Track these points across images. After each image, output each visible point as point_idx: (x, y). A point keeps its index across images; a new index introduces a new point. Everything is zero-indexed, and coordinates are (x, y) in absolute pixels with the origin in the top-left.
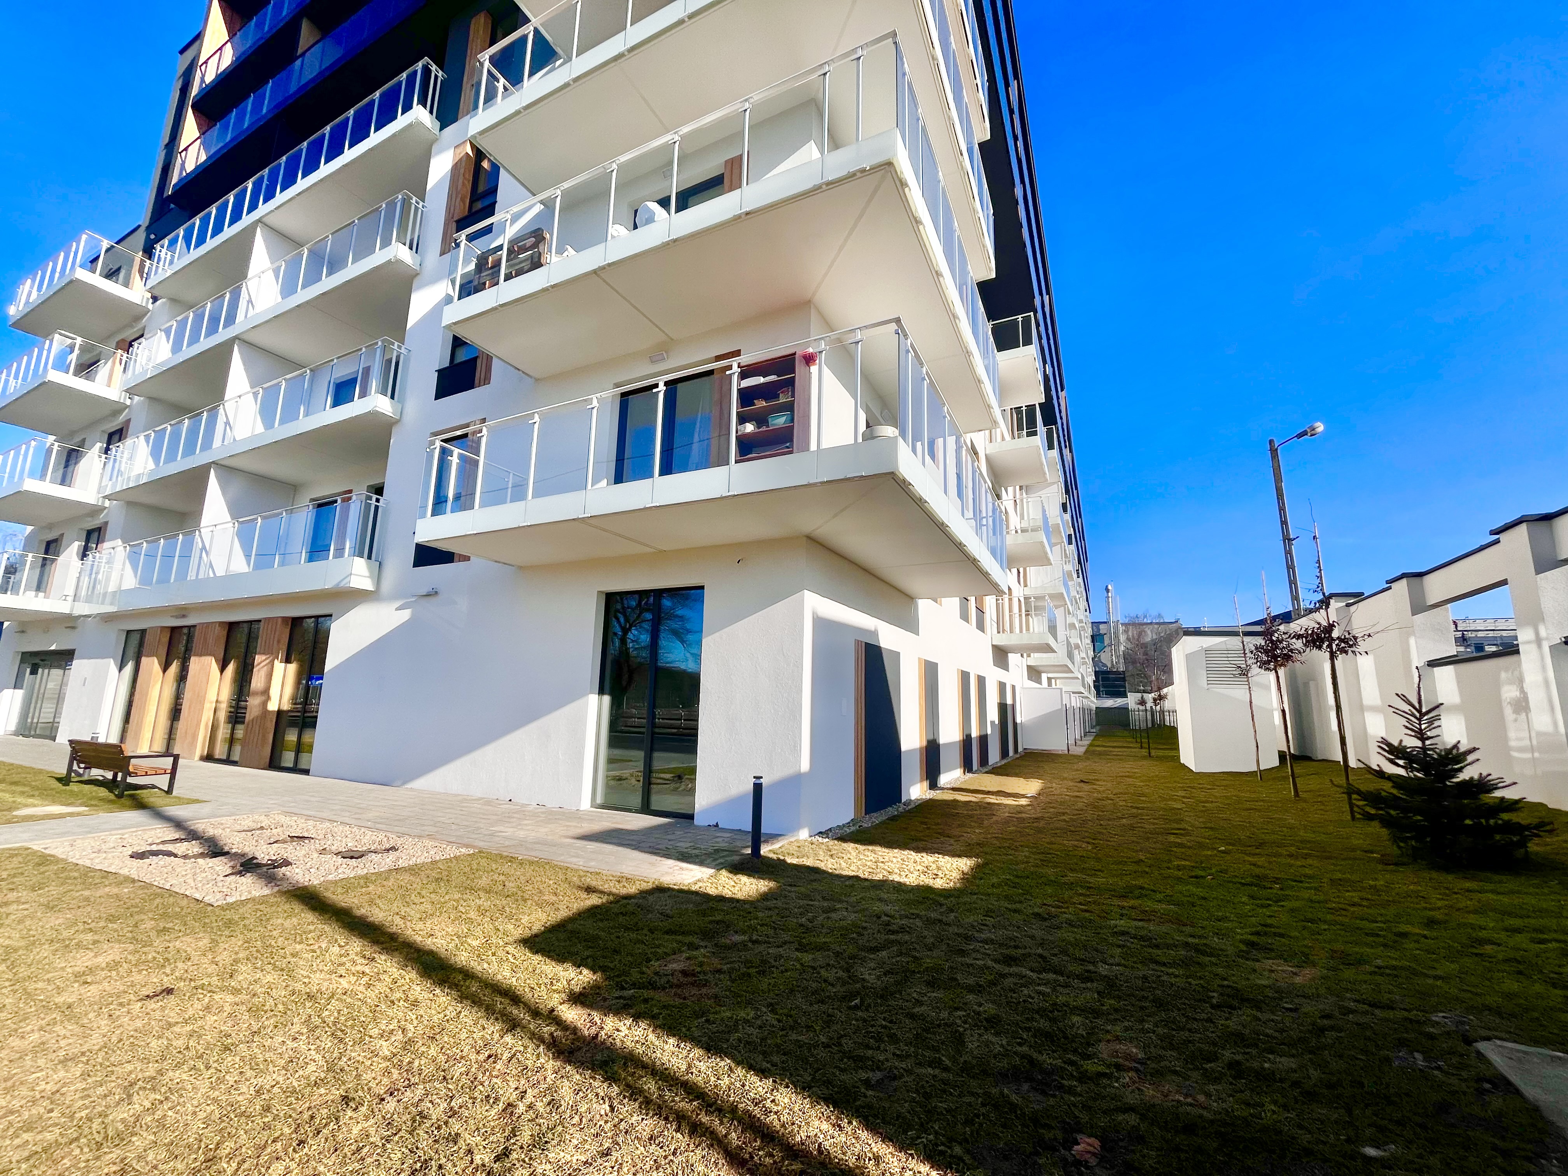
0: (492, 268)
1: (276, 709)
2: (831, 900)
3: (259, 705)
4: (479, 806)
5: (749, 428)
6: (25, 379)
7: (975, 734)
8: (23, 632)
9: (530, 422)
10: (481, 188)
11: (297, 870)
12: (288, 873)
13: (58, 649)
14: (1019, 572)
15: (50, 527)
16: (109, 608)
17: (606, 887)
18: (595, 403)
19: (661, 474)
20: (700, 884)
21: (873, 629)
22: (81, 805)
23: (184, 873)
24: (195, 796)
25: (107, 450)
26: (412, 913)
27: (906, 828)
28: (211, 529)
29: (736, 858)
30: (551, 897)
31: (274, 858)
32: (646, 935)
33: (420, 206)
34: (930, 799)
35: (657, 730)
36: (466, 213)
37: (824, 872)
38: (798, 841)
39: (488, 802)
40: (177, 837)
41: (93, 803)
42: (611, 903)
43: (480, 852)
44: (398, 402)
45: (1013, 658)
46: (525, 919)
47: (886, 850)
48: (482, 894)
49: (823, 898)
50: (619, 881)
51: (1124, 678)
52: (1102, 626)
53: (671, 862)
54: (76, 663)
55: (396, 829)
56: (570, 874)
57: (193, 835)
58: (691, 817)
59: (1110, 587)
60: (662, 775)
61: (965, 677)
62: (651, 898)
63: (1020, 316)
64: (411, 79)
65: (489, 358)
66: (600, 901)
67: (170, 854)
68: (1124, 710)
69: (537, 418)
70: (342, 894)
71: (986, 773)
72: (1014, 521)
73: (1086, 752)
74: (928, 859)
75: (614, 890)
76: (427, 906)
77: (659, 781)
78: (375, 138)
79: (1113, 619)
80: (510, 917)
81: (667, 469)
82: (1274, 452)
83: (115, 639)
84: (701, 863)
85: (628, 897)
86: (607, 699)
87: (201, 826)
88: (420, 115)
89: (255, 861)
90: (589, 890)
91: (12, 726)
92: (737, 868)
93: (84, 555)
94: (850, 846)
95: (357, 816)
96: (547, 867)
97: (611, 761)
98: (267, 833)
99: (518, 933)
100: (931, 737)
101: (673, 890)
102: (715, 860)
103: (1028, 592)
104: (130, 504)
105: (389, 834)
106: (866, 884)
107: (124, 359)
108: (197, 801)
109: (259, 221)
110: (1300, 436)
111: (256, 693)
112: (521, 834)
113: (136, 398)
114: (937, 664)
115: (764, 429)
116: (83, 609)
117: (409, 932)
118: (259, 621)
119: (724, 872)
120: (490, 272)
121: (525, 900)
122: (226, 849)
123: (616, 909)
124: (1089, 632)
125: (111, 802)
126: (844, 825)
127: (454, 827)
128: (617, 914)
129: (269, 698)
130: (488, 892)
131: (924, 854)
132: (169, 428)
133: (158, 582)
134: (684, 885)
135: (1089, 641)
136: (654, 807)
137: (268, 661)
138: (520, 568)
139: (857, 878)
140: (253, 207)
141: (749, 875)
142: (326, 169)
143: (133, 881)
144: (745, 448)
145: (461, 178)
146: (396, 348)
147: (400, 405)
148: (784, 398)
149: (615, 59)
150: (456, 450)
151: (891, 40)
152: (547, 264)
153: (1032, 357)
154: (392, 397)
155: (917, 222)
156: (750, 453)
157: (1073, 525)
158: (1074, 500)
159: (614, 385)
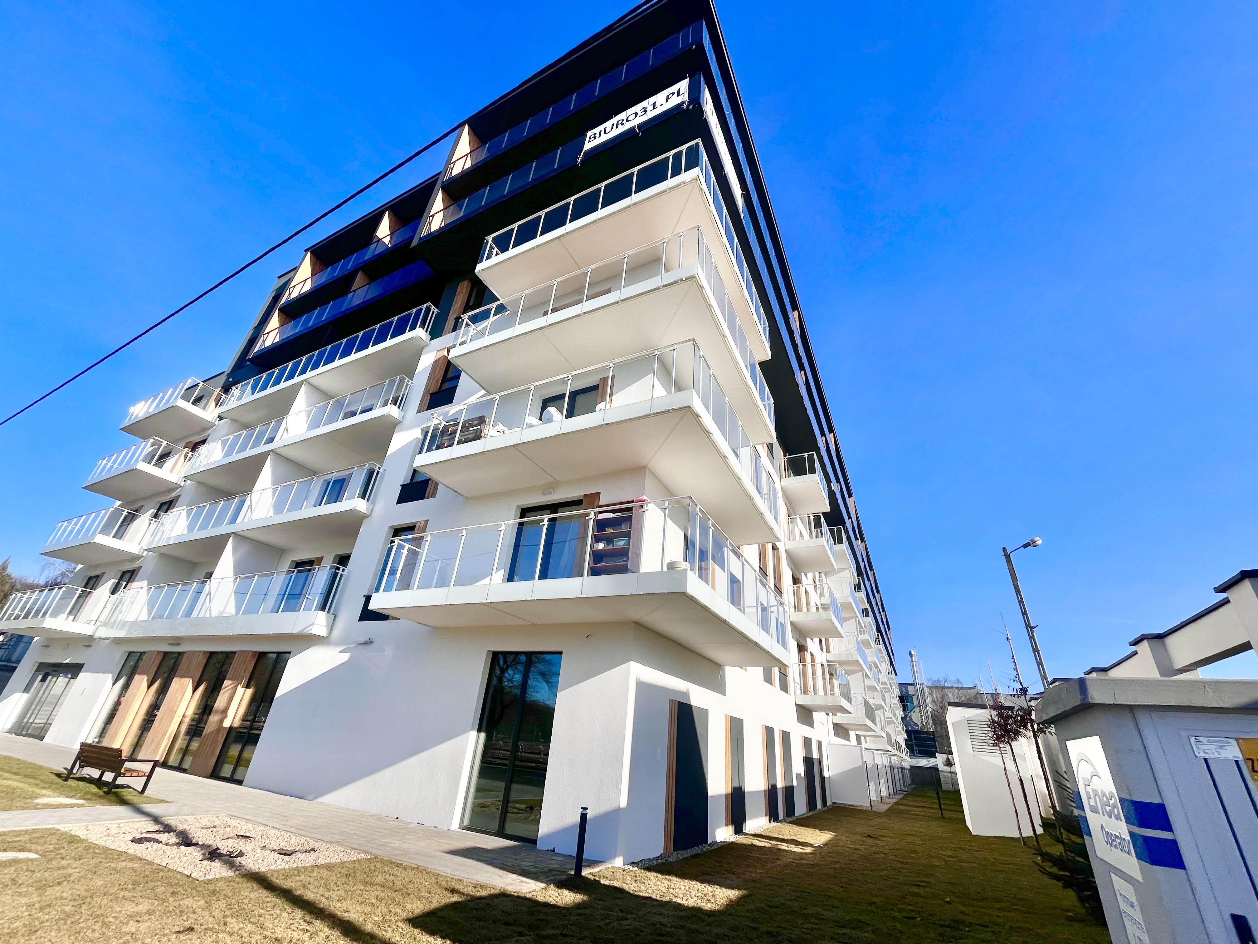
0: (450, 434)
1: (229, 726)
2: (627, 912)
3: (217, 722)
4: (374, 821)
5: (601, 546)
6: (120, 464)
7: (780, 784)
8: (47, 646)
9: (460, 535)
10: (449, 376)
11: (249, 860)
12: (243, 862)
13: (71, 662)
14: (821, 641)
15: (96, 566)
16: (122, 634)
17: (465, 891)
18: (503, 528)
19: (539, 579)
20: (534, 893)
21: (685, 690)
22: (80, 798)
23: (172, 856)
24: (162, 797)
25: (156, 516)
26: (334, 896)
27: (702, 865)
28: (219, 580)
29: (564, 877)
30: (426, 894)
31: (231, 850)
32: (491, 924)
33: (410, 383)
34: (733, 843)
35: (517, 763)
36: (437, 390)
37: (627, 892)
38: (613, 867)
39: (380, 819)
40: (157, 829)
41: (89, 797)
42: (469, 901)
43: (376, 858)
44: (372, 503)
45: (818, 716)
46: (409, 906)
47: (679, 880)
48: (378, 888)
49: (621, 911)
50: (475, 888)
51: (934, 738)
52: (910, 688)
53: (514, 876)
54: (81, 675)
55: (314, 835)
56: (440, 879)
57: (168, 829)
58: (534, 842)
59: (913, 652)
60: (517, 805)
61: (769, 732)
62: (496, 901)
63: (806, 454)
64: (419, 312)
65: (437, 485)
66: (461, 899)
67: (158, 842)
68: (935, 769)
69: (464, 533)
70: (282, 879)
71: (790, 823)
72: (815, 598)
73: (889, 809)
74: (708, 889)
75: (471, 893)
76: (341, 892)
77: (515, 810)
78: (389, 342)
79: (919, 681)
80: (399, 904)
81: (544, 576)
82: (1008, 557)
83: (118, 658)
84: (537, 879)
85: (481, 898)
86: (483, 735)
87: (172, 821)
88: (420, 333)
89: (218, 851)
90: (453, 891)
91: (8, 726)
92: (561, 884)
93: (114, 591)
94: (652, 875)
95: (283, 823)
96: (424, 872)
97: (479, 790)
98: (222, 831)
99: (404, 915)
100: (736, 785)
101: (513, 896)
102: (548, 877)
103: (830, 657)
104: (162, 555)
105: (308, 839)
106: (655, 903)
107: (189, 455)
108: (163, 801)
109: (305, 380)
110: (1026, 546)
111: (217, 712)
112: (405, 846)
113: (189, 482)
114: (741, 721)
115: (610, 547)
116: (102, 633)
117: (332, 908)
118: (235, 652)
119: (552, 886)
120: (449, 437)
121: (409, 894)
122: (194, 841)
123: (472, 905)
124: (897, 692)
125: (100, 797)
126: (654, 859)
127: (355, 837)
128: (472, 909)
129: (225, 717)
130: (383, 886)
131: (707, 886)
132: (209, 505)
133: (167, 618)
134: (522, 893)
135: (896, 701)
136: (508, 831)
137: (233, 686)
138: (435, 628)
139: (650, 898)
140: (303, 372)
141: (570, 890)
142: (354, 356)
143: (140, 859)
144: (595, 562)
145: (438, 368)
146: (377, 468)
147: (371, 506)
148: (624, 528)
149: (540, 329)
150: (407, 546)
151: (692, 342)
152: (485, 438)
153: (817, 480)
154: (368, 501)
155: (708, 433)
156: (601, 562)
157: (869, 601)
158: (869, 580)
159: (517, 506)
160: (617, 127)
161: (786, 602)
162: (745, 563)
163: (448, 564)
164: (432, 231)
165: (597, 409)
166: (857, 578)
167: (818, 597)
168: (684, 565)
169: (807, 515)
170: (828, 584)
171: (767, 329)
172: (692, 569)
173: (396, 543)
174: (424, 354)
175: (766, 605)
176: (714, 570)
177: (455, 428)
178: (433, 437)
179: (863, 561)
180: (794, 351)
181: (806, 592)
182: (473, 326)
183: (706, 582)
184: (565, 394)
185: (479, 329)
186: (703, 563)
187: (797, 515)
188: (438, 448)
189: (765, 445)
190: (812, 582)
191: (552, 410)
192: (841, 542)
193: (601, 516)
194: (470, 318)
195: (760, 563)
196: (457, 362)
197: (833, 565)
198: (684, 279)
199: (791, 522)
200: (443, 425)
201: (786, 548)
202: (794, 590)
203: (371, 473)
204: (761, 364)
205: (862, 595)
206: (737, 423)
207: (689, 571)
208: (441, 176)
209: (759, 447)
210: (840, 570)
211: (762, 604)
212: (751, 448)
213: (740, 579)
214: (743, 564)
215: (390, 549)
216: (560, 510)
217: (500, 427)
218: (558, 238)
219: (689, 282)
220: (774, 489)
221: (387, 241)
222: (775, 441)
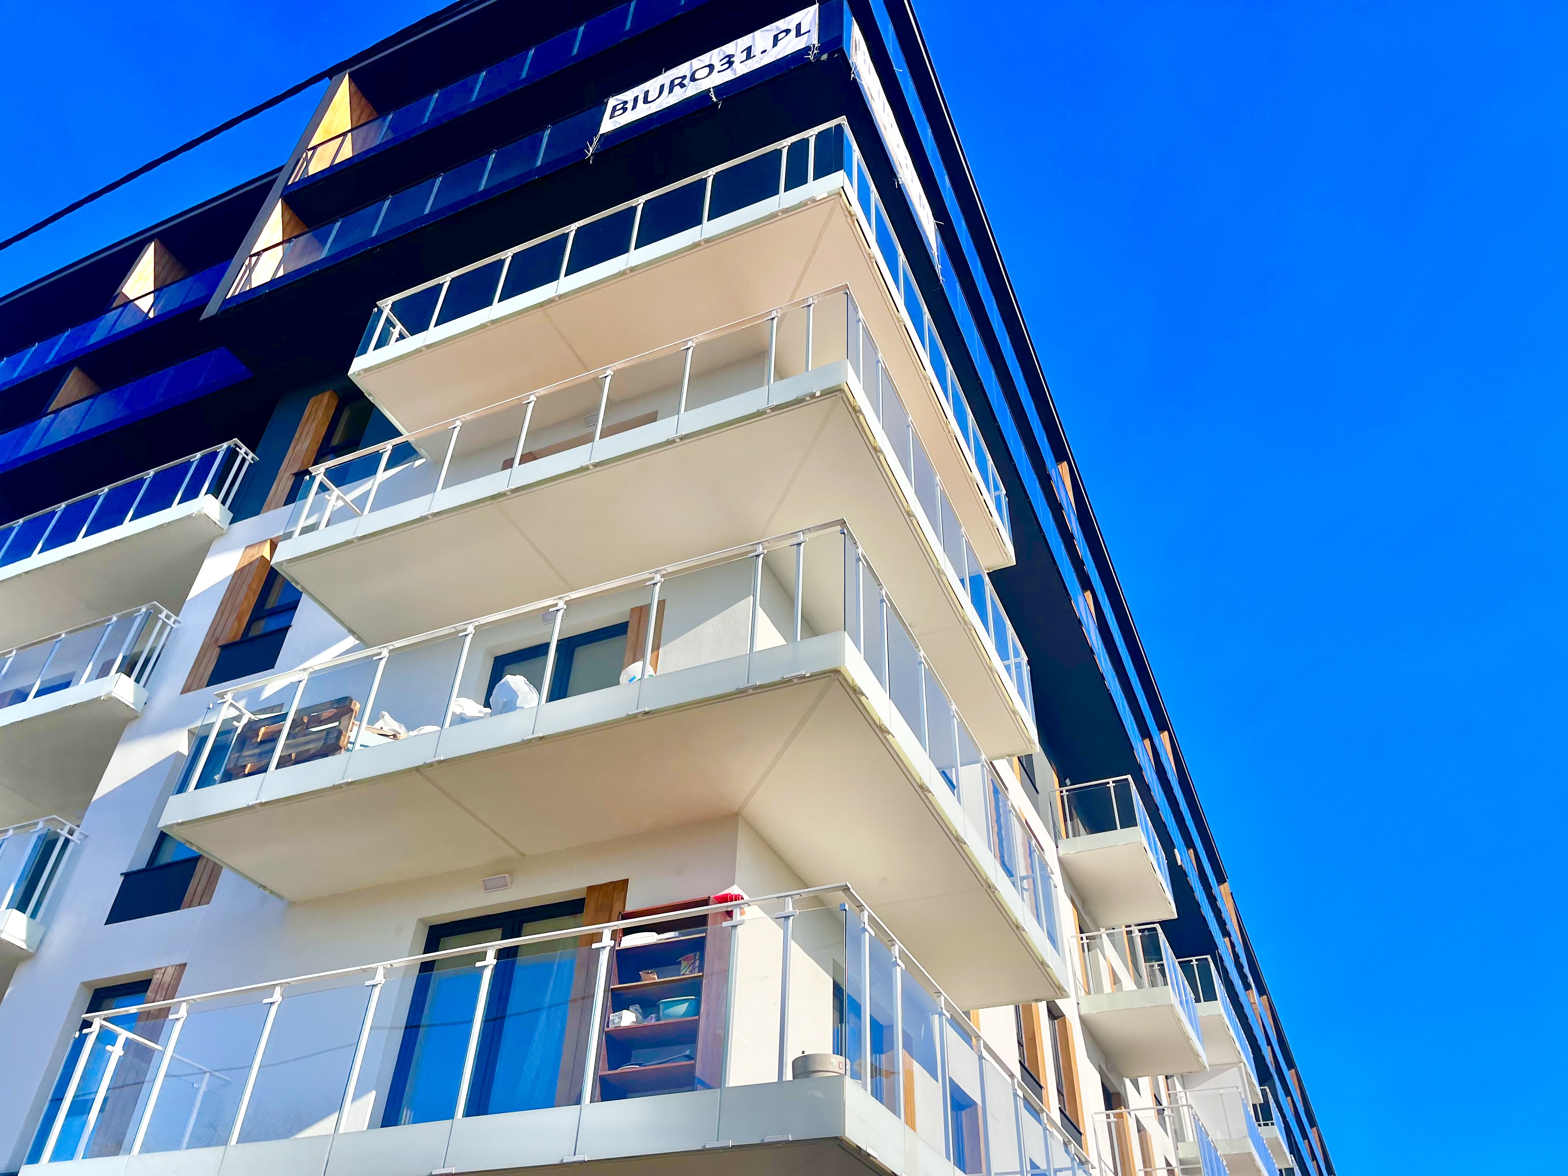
0: (262, 742)
5: (628, 1018)
10: (271, 603)
18: (380, 978)
19: (468, 1113)
33: (171, 622)
36: (240, 637)
44: (43, 922)
63: (1110, 780)
64: (206, 463)
65: (215, 871)
69: (277, 996)
72: (1162, 1146)
78: (129, 528)
81: (478, 1105)
88: (208, 506)
115: (652, 1021)
120: (257, 751)
142: (39, 559)
144: (613, 1064)
145: (245, 588)
146: (64, 833)
147: (42, 929)
148: (686, 972)
149: (493, 497)
150: (124, 1035)
151: (839, 528)
152: (348, 750)
153: (1141, 843)
154: (33, 915)
155: (882, 731)
156: (626, 1061)
157: (1294, 1149)
158: (1288, 1093)
159: (420, 920)
160: (671, 91)
161: (1093, 1159)
162: (985, 1054)
163: (228, 1083)
164: (254, 285)
165: (624, 678)
166: (1258, 1088)
167: (1169, 1141)
168: (836, 1063)
169: (1124, 929)
170: (1190, 1107)
171: (1004, 501)
172: (856, 1075)
173: (95, 1028)
174: (214, 554)
175: (1043, 1166)
176: (909, 1075)
177: (274, 727)
178: (219, 749)
179: (1269, 1043)
180: (1067, 547)
181: (1140, 1129)
182: (336, 491)
183: (893, 1108)
184: (547, 645)
185: (350, 497)
186: (883, 1056)
187: (1103, 930)
188: (228, 777)
189: (1015, 760)
190: (1151, 1103)
191: (515, 682)
192: (1210, 996)
193: (630, 941)
194: (329, 473)
195: (1021, 1054)
196: (290, 573)
197: (1198, 1055)
198: (818, 394)
199: (1089, 946)
200: (244, 721)
201: (1083, 1013)
202: (1109, 1124)
203: (47, 845)
204: (997, 577)
205: (1275, 1132)
206: (948, 709)
207: (848, 1082)
208: (282, 176)
209: (1002, 766)
210: (1218, 1069)
211: (1034, 1166)
212: (983, 766)
213: (976, 1097)
214: (981, 1058)
215: (79, 1043)
216: (527, 927)
217: (388, 723)
218: (541, 305)
219: (829, 402)
220: (1044, 865)
221: (145, 304)
222: (1037, 749)
